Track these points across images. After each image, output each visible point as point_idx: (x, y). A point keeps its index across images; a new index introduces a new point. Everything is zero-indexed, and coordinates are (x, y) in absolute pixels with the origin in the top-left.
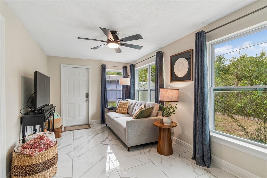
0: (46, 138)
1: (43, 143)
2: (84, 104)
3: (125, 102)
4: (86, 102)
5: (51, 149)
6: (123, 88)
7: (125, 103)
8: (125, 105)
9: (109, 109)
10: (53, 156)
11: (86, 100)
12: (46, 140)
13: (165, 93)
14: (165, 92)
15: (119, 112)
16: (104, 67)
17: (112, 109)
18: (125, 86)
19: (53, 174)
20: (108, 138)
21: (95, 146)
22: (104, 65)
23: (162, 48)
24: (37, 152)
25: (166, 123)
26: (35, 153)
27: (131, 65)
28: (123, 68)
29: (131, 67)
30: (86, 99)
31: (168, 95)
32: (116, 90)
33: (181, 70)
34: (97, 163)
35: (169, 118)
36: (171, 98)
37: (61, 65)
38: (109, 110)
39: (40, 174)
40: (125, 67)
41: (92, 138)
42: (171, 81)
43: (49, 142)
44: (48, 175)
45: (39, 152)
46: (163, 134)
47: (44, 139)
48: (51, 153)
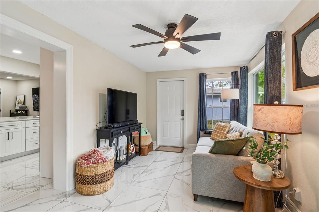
0: (97, 153)
1: (93, 157)
2: (180, 123)
3: (223, 125)
4: (182, 121)
5: (99, 165)
6: (232, 103)
7: (223, 127)
8: (222, 130)
9: (205, 132)
10: (101, 173)
11: (182, 119)
12: (98, 155)
13: (258, 112)
14: (259, 110)
15: (214, 138)
16: (202, 77)
17: (209, 133)
18: (234, 101)
19: (102, 191)
20: (188, 171)
21: (164, 177)
22: (202, 74)
23: (282, 24)
24: (85, 164)
25: (257, 176)
26: (84, 165)
27: (241, 68)
28: (232, 74)
29: (242, 70)
30: (182, 117)
31: (265, 117)
32: (221, 107)
33: (315, 58)
34: (146, 198)
35: (262, 167)
36: (272, 124)
37: (157, 80)
38: (204, 134)
39: (89, 186)
40: (235, 72)
41: (171, 165)
42: (295, 87)
43: (99, 157)
44: (96, 190)
45: (87, 165)
46: (251, 194)
47: (95, 154)
48: (99, 170)
